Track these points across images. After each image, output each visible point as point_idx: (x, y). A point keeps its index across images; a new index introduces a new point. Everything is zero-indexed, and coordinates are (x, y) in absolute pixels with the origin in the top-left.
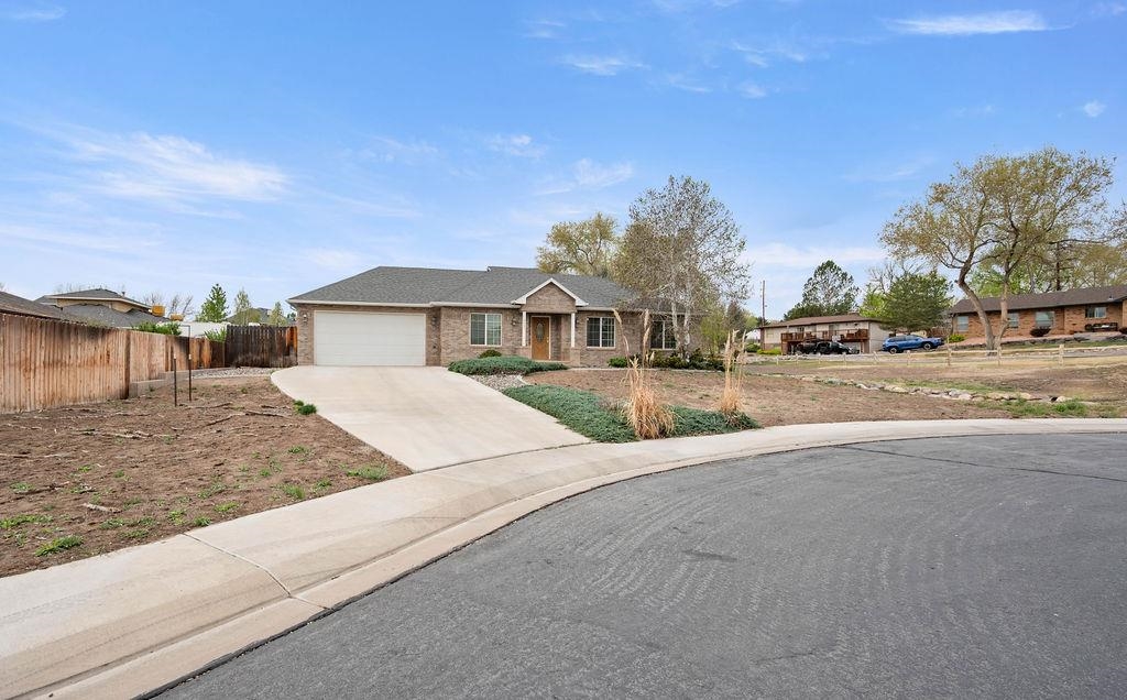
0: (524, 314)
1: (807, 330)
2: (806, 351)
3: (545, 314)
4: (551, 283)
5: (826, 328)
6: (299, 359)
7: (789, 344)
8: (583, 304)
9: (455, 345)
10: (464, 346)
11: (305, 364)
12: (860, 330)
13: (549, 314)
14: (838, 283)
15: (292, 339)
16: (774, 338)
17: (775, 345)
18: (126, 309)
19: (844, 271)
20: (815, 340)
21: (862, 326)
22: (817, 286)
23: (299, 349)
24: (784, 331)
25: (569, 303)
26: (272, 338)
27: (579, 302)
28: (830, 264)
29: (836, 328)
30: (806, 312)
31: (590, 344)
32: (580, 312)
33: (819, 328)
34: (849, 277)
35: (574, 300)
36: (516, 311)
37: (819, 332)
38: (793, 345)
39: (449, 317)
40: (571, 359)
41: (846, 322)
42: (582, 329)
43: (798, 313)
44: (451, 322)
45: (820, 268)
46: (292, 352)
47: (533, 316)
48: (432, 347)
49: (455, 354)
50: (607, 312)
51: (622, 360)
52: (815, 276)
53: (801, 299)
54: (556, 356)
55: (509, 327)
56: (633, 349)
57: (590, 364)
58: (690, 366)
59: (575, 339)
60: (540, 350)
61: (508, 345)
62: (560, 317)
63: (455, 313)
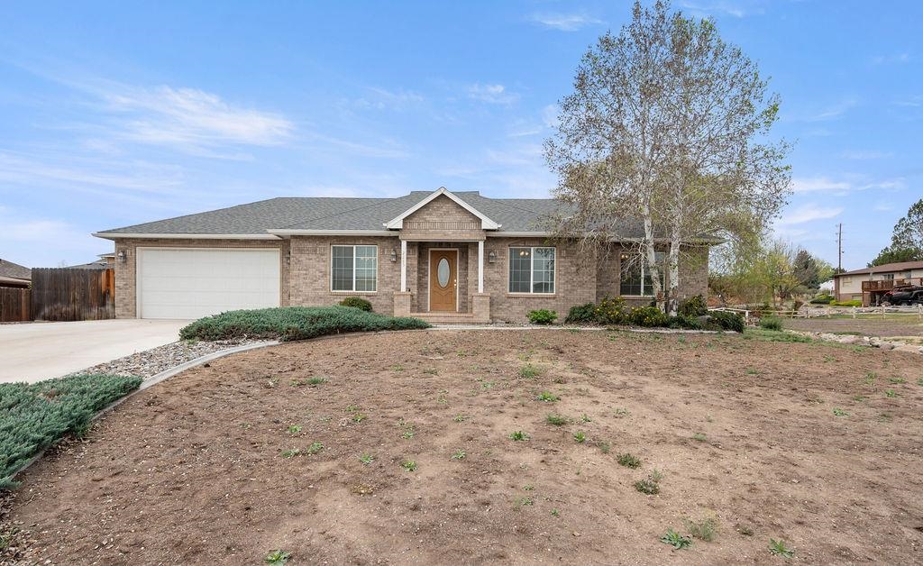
0: (404, 244)
1: (897, 277)
2: (896, 301)
3: (448, 244)
4: (442, 195)
6: (118, 311)
7: (873, 294)
8: (494, 226)
9: (307, 290)
10: (321, 293)
11: (124, 316)
13: (456, 244)
15: (108, 285)
16: (853, 287)
17: (854, 295)
20: (909, 288)
22: (913, 227)
23: (117, 298)
24: (867, 279)
25: (473, 226)
26: (85, 284)
27: (488, 223)
30: (899, 256)
31: (514, 287)
32: (492, 239)
33: (914, 275)
35: (479, 221)
36: (393, 240)
37: (915, 279)
38: (877, 295)
39: (301, 251)
40: (475, 311)
42: (502, 266)
43: (887, 258)
44: (303, 258)
45: (916, 207)
46: (109, 302)
47: (421, 248)
48: (285, 293)
49: (309, 304)
50: (541, 240)
51: (545, 313)
52: (909, 216)
53: (889, 243)
54: (465, 307)
55: (387, 264)
56: (586, 295)
57: (512, 318)
58: (681, 323)
59: (487, 282)
60: (444, 298)
61: (385, 290)
62: (466, 248)
63: (309, 245)
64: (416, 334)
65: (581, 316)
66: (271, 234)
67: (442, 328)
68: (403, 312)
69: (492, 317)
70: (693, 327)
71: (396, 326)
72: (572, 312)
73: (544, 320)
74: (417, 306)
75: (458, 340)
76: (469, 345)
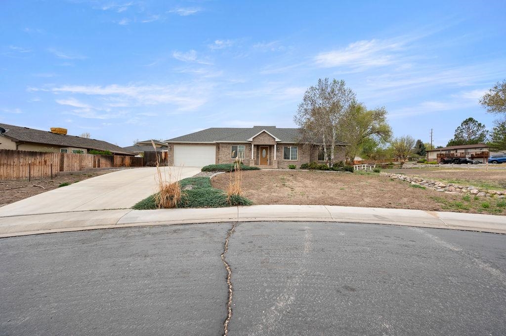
0: (253, 145)
1: (452, 152)
3: (266, 145)
4: (264, 132)
5: (463, 151)
6: (168, 164)
7: (441, 159)
8: (279, 140)
9: (224, 159)
10: (228, 159)
11: (170, 165)
12: (483, 152)
13: (268, 145)
14: (475, 128)
15: (166, 156)
16: (433, 156)
17: (434, 159)
18: (160, 146)
19: (479, 123)
21: (485, 150)
22: (463, 131)
23: (168, 160)
25: (273, 140)
27: (277, 140)
28: (471, 120)
29: (469, 151)
30: (456, 143)
31: (285, 158)
32: (278, 144)
33: (460, 151)
34: (482, 125)
35: (275, 139)
36: (250, 144)
37: (459, 153)
39: (223, 147)
40: (273, 165)
41: (475, 148)
42: (282, 152)
43: (452, 143)
44: (223, 149)
45: (465, 122)
46: (166, 161)
47: (257, 146)
48: (218, 159)
49: (225, 163)
50: (293, 144)
51: (293, 166)
52: (462, 126)
53: (453, 138)
54: (271, 164)
55: (248, 151)
56: (307, 161)
57: (284, 167)
58: (333, 169)
59: (277, 156)
60: (265, 161)
61: (247, 158)
62: (271, 146)
63: (225, 145)
64: (257, 171)
65: (304, 167)
66: (214, 142)
67: (263, 170)
68: (252, 165)
69: (278, 167)
70: (336, 170)
71: (252, 169)
72: (302, 166)
73: (293, 168)
74: (256, 163)
75: (268, 173)
76: (271, 174)
